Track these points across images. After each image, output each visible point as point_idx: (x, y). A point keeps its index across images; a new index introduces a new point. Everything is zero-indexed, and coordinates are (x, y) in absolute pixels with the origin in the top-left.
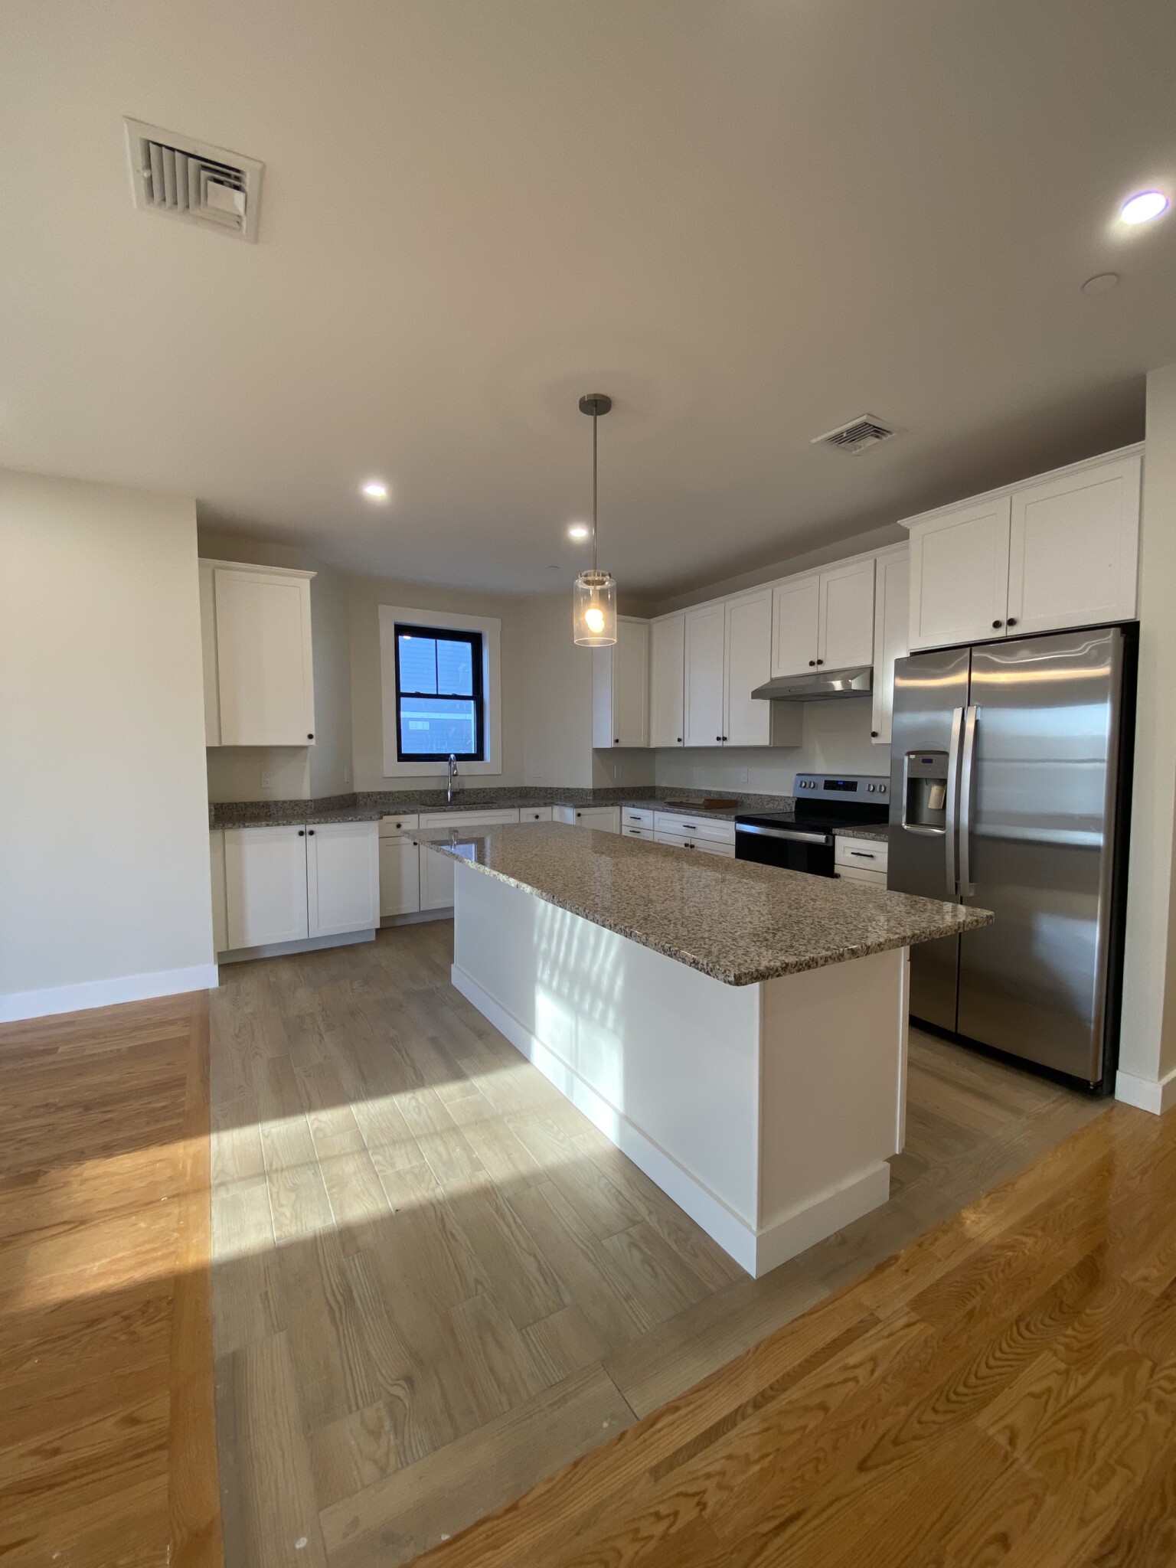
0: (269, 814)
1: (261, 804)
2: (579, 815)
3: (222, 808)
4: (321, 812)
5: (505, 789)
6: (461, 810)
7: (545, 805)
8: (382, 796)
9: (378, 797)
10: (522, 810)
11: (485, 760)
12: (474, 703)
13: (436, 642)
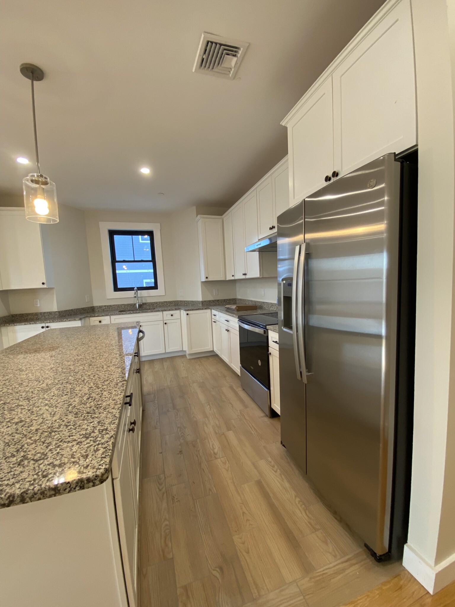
0: (38, 318)
1: (34, 314)
2: (187, 314)
3: (16, 316)
4: (61, 317)
5: (167, 302)
6: (131, 314)
7: (176, 309)
8: (107, 307)
9: (105, 308)
10: (164, 312)
11: (158, 289)
12: (151, 263)
13: (132, 236)
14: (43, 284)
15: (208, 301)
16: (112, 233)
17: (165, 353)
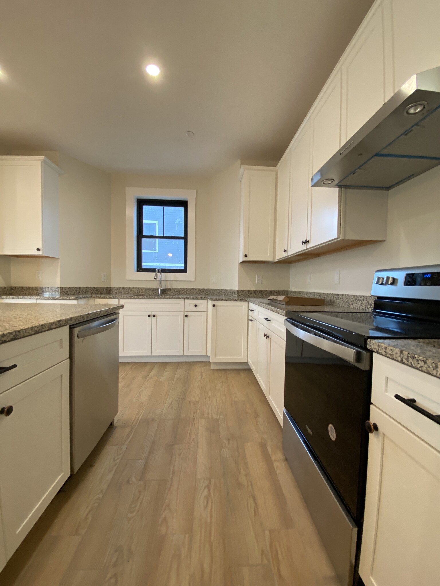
0: (37, 293)
1: (34, 288)
2: (214, 306)
3: (15, 289)
4: (64, 295)
5: (196, 289)
7: (202, 298)
8: (125, 290)
9: (123, 290)
10: (186, 300)
11: (187, 273)
12: (182, 241)
13: (164, 207)
14: (38, 249)
15: (247, 291)
16: (141, 203)
17: (183, 356)
